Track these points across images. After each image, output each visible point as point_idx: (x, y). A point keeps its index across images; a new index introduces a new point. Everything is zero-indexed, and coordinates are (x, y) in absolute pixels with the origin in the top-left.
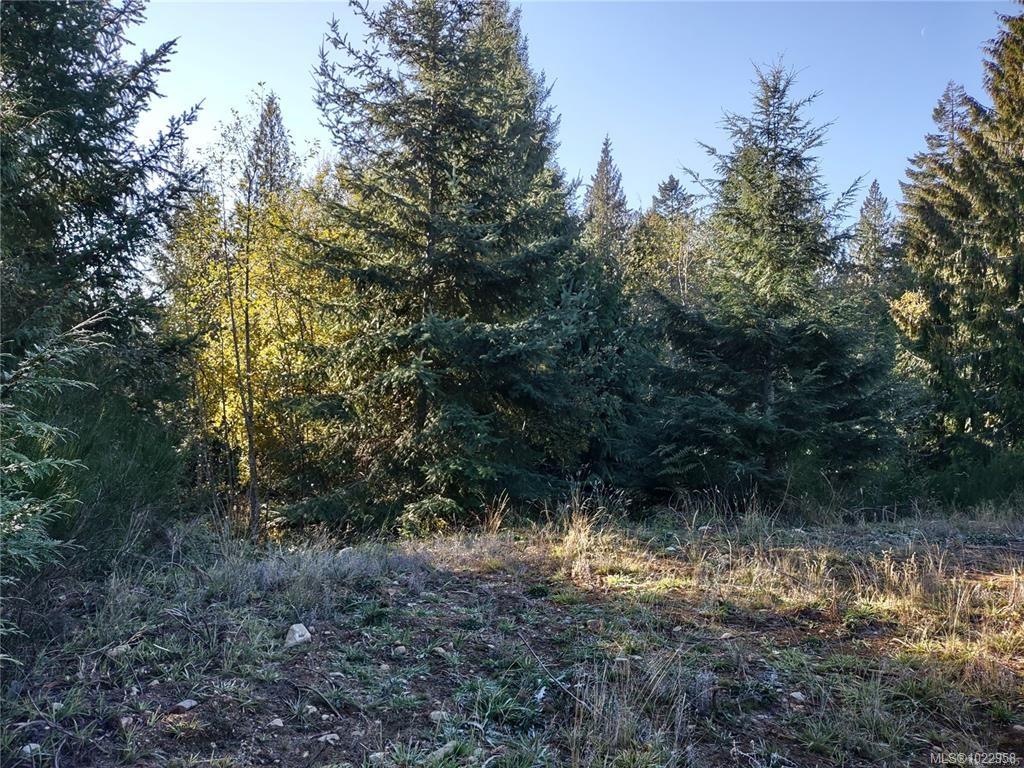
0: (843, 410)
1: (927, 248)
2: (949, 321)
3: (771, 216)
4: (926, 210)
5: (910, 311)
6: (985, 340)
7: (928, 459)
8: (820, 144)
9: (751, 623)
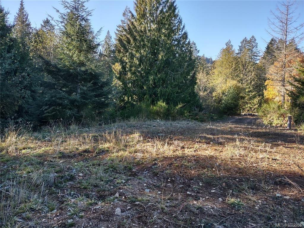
0: (99, 95)
1: (121, 51)
2: (126, 71)
3: (77, 35)
4: (120, 40)
5: (117, 68)
6: (134, 77)
7: (121, 107)
8: (91, 15)
9: (69, 157)
